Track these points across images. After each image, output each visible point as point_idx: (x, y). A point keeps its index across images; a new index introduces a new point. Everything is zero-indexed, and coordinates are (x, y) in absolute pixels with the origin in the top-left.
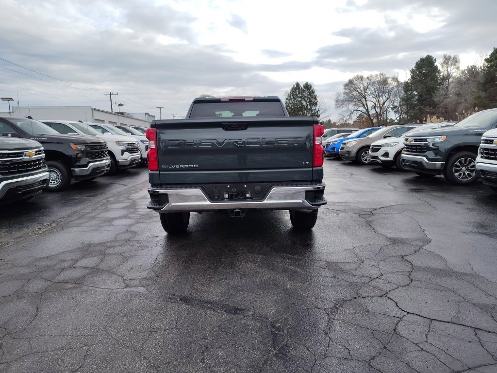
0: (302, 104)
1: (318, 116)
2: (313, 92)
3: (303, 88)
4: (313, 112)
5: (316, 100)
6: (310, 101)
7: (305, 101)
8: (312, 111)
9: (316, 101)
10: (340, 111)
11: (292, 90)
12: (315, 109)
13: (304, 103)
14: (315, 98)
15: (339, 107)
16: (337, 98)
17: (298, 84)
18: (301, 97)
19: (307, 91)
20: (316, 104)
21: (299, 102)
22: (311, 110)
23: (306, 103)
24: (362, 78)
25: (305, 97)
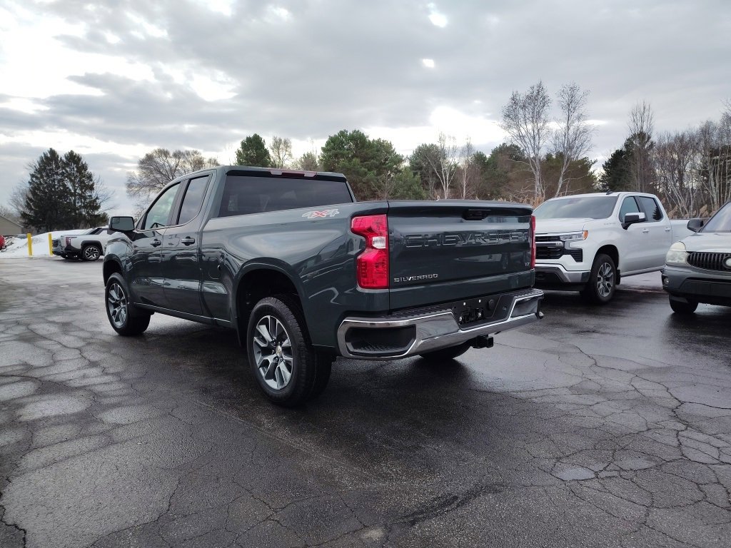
0: (64, 186)
1: (97, 208)
2: (84, 167)
3: (64, 159)
4: (88, 201)
5: (91, 180)
6: (81, 182)
7: (71, 181)
8: (85, 199)
9: (91, 183)
10: (135, 201)
11: (42, 161)
12: (90, 196)
13: (69, 185)
14: (90, 177)
15: (134, 194)
16: (129, 180)
17: (52, 152)
18: (63, 174)
19: (74, 166)
20: (91, 188)
21: (59, 182)
22: (82, 197)
23: (74, 186)
24: (166, 153)
25: (70, 174)
